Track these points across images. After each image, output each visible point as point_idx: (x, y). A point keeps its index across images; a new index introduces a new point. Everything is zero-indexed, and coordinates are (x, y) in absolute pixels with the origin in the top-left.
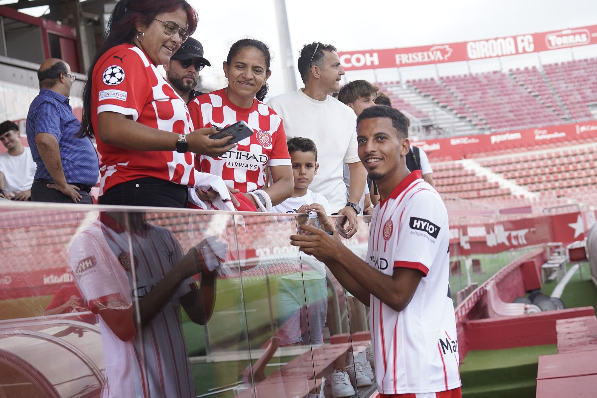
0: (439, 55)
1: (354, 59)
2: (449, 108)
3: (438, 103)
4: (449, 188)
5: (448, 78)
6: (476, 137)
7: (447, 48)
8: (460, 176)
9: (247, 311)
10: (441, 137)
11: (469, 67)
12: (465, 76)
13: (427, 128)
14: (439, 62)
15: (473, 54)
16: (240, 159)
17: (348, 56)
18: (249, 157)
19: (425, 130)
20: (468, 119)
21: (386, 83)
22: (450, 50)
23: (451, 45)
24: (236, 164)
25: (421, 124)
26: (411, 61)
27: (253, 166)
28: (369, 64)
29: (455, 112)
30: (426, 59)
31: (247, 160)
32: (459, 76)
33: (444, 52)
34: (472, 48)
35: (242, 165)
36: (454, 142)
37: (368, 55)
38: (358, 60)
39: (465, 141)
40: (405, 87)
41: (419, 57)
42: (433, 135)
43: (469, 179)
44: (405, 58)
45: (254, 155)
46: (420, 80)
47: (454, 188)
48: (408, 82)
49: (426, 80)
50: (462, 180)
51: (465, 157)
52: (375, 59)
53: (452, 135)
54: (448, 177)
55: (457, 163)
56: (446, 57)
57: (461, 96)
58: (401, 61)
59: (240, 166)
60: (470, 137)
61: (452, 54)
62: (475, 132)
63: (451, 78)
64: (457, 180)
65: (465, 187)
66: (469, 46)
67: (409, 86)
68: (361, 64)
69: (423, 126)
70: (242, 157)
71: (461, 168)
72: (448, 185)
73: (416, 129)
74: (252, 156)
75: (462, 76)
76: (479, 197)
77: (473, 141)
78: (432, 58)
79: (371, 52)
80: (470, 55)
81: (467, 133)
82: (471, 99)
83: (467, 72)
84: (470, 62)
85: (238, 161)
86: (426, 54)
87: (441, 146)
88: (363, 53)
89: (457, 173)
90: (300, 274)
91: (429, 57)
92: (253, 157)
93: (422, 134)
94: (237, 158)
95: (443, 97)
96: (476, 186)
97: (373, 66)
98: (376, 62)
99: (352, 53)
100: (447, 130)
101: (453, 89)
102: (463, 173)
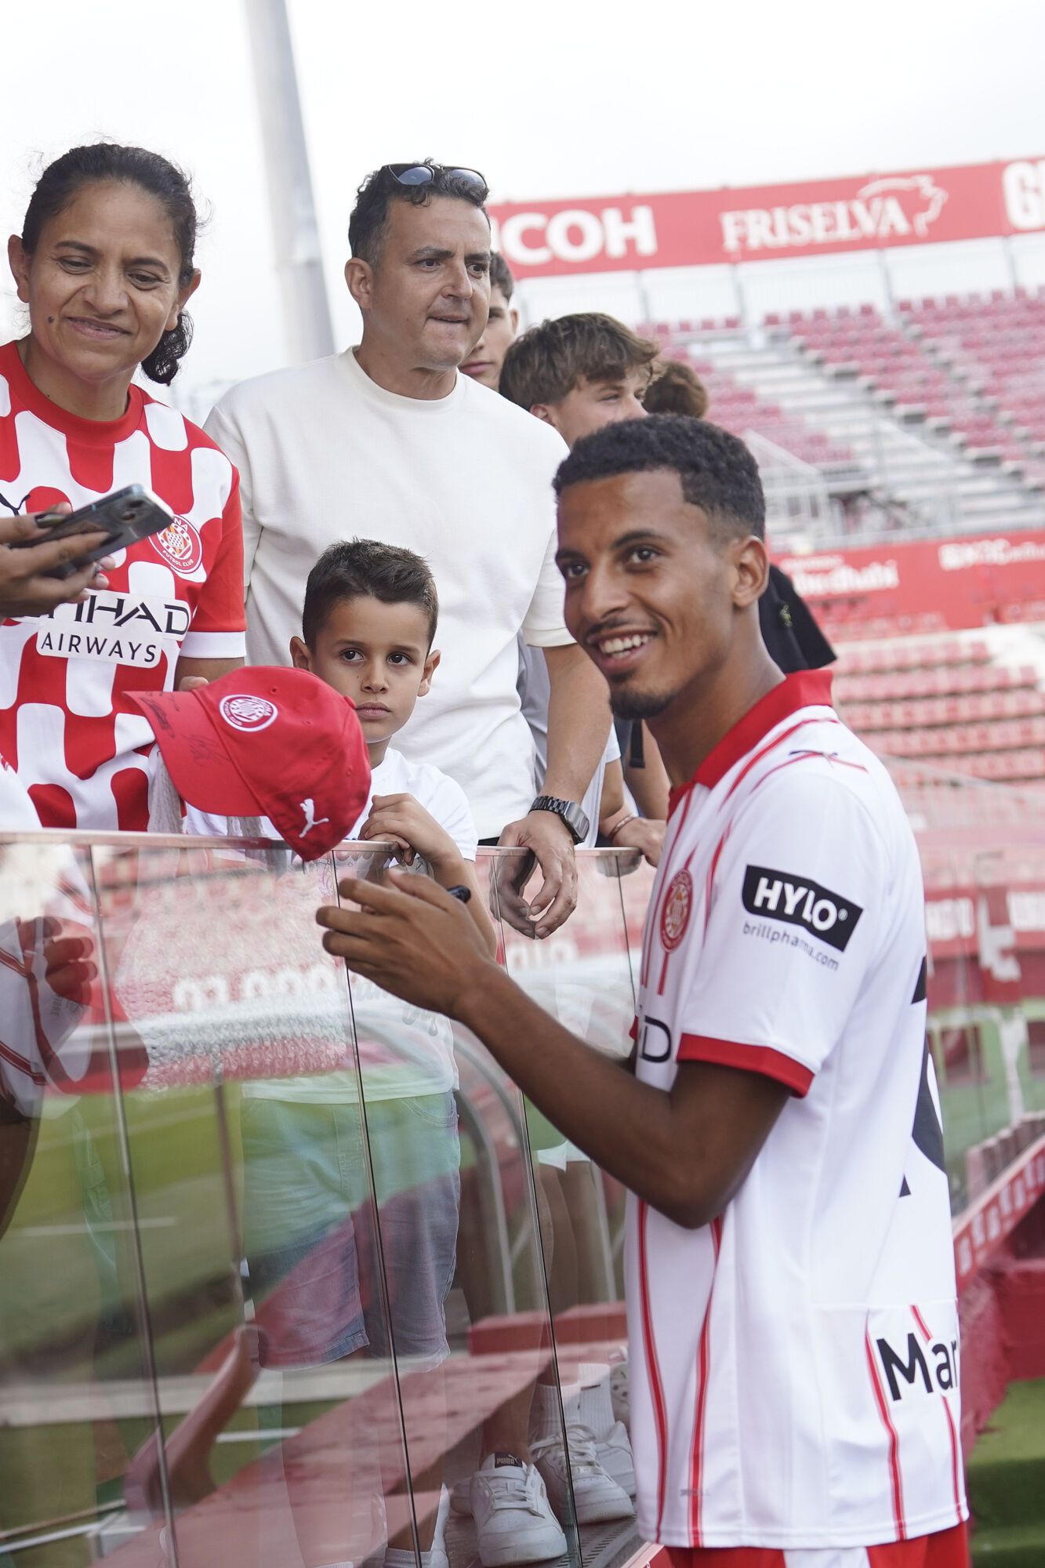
0: (894, 216)
1: (557, 230)
2: (933, 422)
3: (889, 403)
4: (933, 740)
5: (928, 304)
7: (926, 185)
8: (978, 692)
9: (143, 1224)
10: (902, 537)
11: (1012, 263)
12: (997, 296)
13: (849, 502)
14: (896, 240)
15: (1026, 209)
16: (90, 620)
17: (535, 220)
18: (125, 612)
19: (837, 509)
20: (1009, 466)
21: (685, 327)
22: (938, 197)
23: (942, 176)
24: (75, 641)
25: (822, 488)
26: (783, 238)
27: (143, 649)
28: (617, 249)
29: (957, 437)
30: (844, 232)
31: (119, 624)
32: (974, 297)
33: (912, 203)
34: (1023, 187)
35: (96, 646)
36: (952, 558)
37: (612, 216)
38: (575, 236)
39: (996, 553)
40: (758, 340)
41: (813, 223)
42: (871, 529)
43: (1011, 703)
44: (757, 227)
45: (143, 606)
46: (820, 315)
47: (952, 739)
48: (771, 320)
49: (843, 313)
50: (987, 706)
51: (998, 618)
52: (643, 230)
53: (947, 528)
54: (930, 696)
55: (967, 638)
56: (922, 220)
57: (979, 376)
58: (743, 240)
59: (90, 651)
60: (1016, 538)
61: (944, 208)
62: (1036, 518)
63: (940, 303)
64: (965, 708)
65: (997, 735)
66: (1011, 179)
67: (775, 338)
68: (587, 250)
69: (833, 496)
70: (96, 613)
71: (980, 660)
72: (931, 726)
73: (805, 506)
74: (136, 610)
75: (986, 298)
77: (1028, 552)
78: (868, 225)
79: (626, 205)
80: (1017, 216)
81: (1007, 521)
82: (1019, 386)
83: (1003, 282)
84: (1017, 242)
85: (83, 629)
86: (841, 209)
87: (902, 573)
88: (595, 206)
89: (966, 679)
90: (346, 1078)
91: (853, 222)
92: (142, 612)
93: (829, 528)
94: (78, 618)
95: (909, 381)
97: (632, 260)
98: (647, 244)
99: (551, 209)
100: (926, 510)
101: (949, 348)
102: (990, 679)
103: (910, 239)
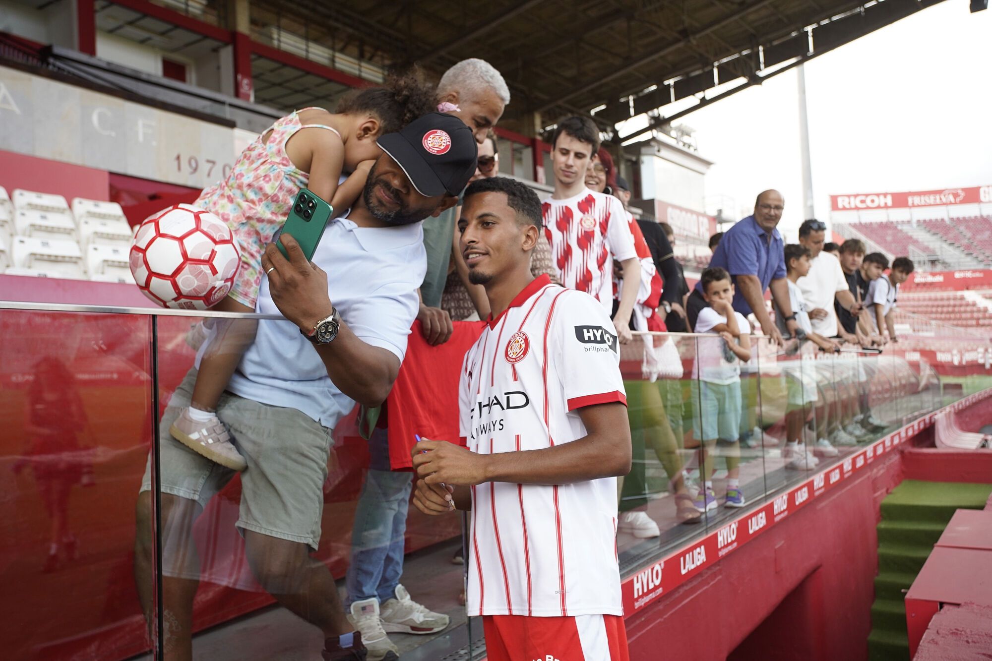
0: (951, 198)
1: (868, 200)
2: (956, 245)
3: (946, 241)
4: (948, 316)
5: (958, 219)
6: (980, 271)
7: (960, 192)
8: (961, 306)
10: (946, 270)
11: (980, 210)
12: (976, 217)
13: (933, 262)
14: (951, 203)
15: (985, 197)
17: (863, 198)
19: (930, 264)
20: (974, 255)
21: (897, 222)
22: (962, 194)
23: (964, 190)
25: (926, 259)
26: (923, 203)
28: (882, 205)
29: (962, 248)
30: (938, 201)
32: (970, 217)
33: (956, 195)
34: (985, 192)
36: (958, 275)
37: (882, 197)
38: (873, 201)
39: (969, 275)
40: (915, 225)
41: (931, 199)
42: (939, 268)
43: (969, 309)
44: (917, 200)
46: (931, 221)
47: (952, 316)
48: (918, 221)
49: (936, 220)
50: (962, 309)
51: (968, 289)
52: (889, 201)
53: (957, 268)
54: (949, 306)
55: (959, 293)
56: (958, 200)
57: (969, 235)
58: (913, 204)
60: (974, 271)
61: (964, 197)
62: (981, 267)
63: (961, 219)
64: (957, 309)
65: (964, 316)
66: (982, 191)
67: (918, 226)
68: (876, 204)
69: (929, 261)
71: (962, 298)
72: (948, 313)
73: (922, 263)
75: (973, 218)
76: (978, 325)
77: (978, 275)
78: (944, 200)
79: (885, 195)
80: (982, 198)
81: (973, 268)
82: (979, 237)
83: (978, 214)
84: (982, 205)
86: (938, 197)
87: (945, 278)
88: (878, 195)
89: (958, 302)
91: (941, 199)
93: (928, 267)
95: (951, 235)
96: (976, 315)
97: (886, 207)
98: (890, 203)
99: (867, 195)
100: (952, 265)
101: (962, 228)
102: (964, 302)
103: (956, 203)
